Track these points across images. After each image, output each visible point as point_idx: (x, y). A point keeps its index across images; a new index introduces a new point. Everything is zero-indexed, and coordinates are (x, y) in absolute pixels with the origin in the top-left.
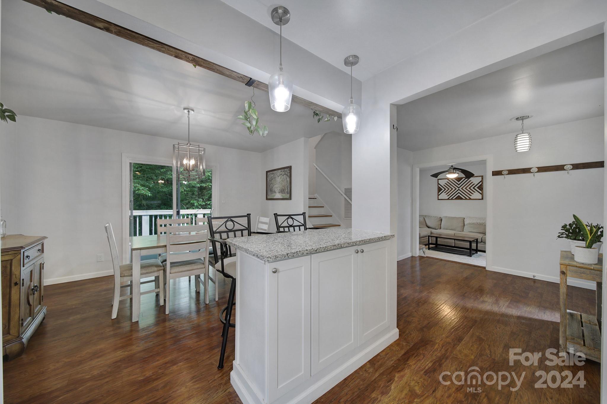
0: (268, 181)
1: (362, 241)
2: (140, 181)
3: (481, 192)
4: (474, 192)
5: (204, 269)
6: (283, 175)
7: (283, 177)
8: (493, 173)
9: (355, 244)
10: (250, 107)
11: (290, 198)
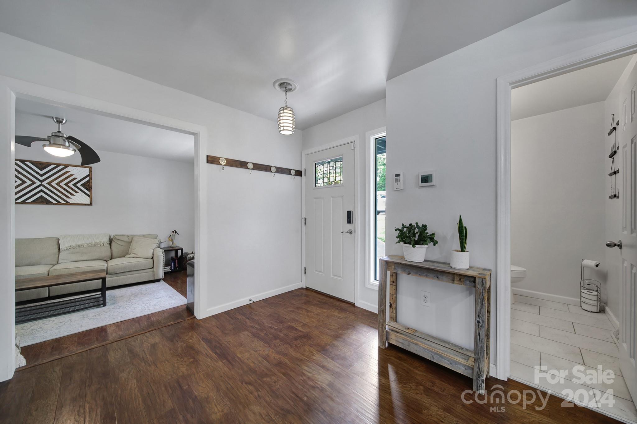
3: (88, 193)
4: (76, 192)
8: (209, 159)
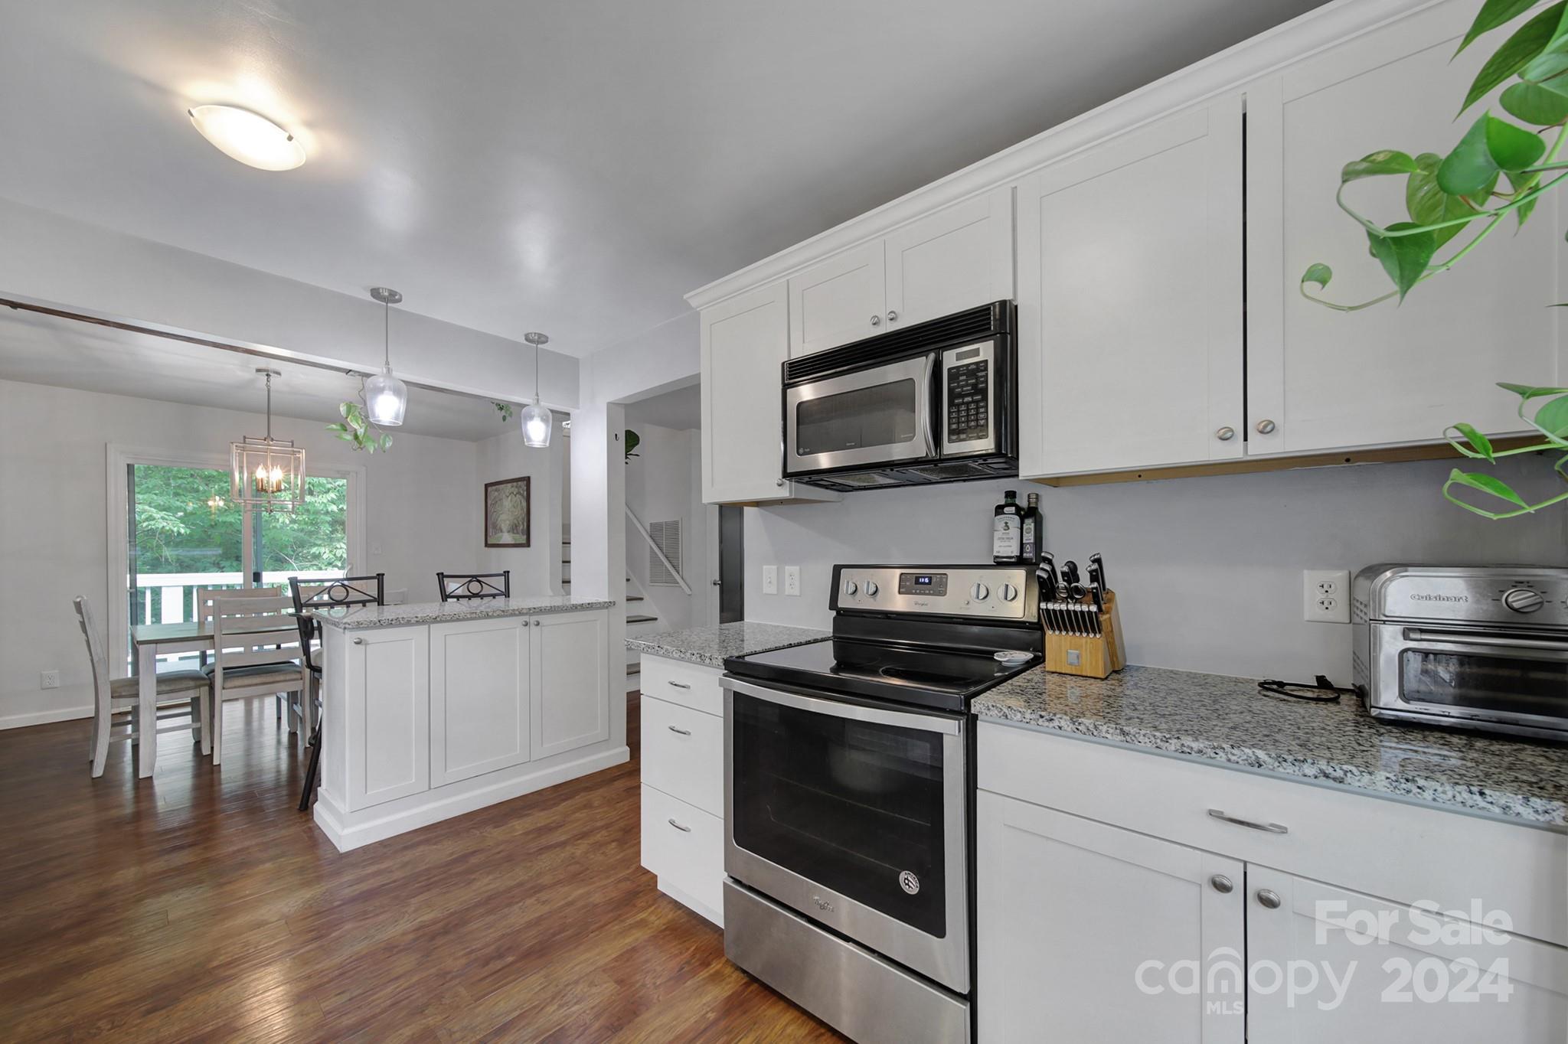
0: (489, 505)
1: (535, 608)
2: (154, 496)
5: (302, 681)
6: (515, 495)
7: (515, 499)
9: (517, 613)
10: (349, 411)
11: (528, 544)
